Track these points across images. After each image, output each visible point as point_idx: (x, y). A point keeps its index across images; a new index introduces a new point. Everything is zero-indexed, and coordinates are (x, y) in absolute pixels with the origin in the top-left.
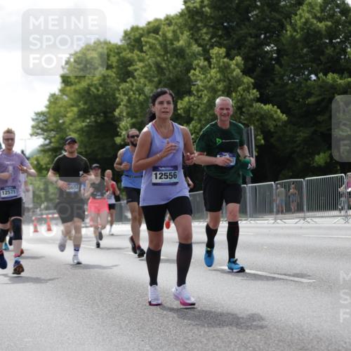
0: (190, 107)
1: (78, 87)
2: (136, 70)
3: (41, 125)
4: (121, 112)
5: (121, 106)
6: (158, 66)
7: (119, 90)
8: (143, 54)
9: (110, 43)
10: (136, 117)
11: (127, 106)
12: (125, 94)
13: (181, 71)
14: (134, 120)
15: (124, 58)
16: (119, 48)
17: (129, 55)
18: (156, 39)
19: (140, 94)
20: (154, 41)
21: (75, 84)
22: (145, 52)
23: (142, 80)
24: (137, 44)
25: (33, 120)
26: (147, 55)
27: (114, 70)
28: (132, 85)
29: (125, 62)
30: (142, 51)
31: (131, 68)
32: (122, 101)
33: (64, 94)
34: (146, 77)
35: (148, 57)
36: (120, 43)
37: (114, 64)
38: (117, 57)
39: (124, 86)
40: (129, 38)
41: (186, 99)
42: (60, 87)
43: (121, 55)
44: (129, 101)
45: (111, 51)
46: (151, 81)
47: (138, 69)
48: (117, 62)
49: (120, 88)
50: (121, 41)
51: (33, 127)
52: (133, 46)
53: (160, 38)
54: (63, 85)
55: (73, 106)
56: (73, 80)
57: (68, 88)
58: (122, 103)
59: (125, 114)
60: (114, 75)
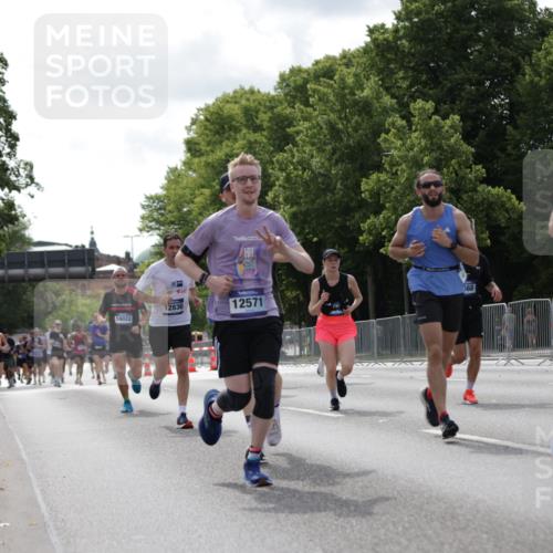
0: (380, 189)
1: (211, 158)
2: (298, 133)
3: (155, 215)
4: (276, 196)
5: (276, 188)
6: (332, 126)
7: (273, 163)
8: (309, 110)
9: (259, 92)
10: (298, 204)
11: (284, 188)
12: (282, 170)
13: (366, 135)
14: (294, 209)
15: (279, 115)
16: (272, 99)
17: (288, 111)
18: (331, 86)
19: (304, 169)
20: (326, 90)
21: (207, 153)
22: (312, 106)
23: (307, 149)
24: (299, 95)
25: (143, 207)
26: (315, 110)
27: (265, 133)
28: (293, 156)
29: (282, 121)
30: (307, 104)
31: (290, 130)
32: (278, 179)
33: (190, 169)
34: (313, 144)
35: (316, 113)
36: (273, 93)
37: (266, 124)
38: (269, 114)
39: (280, 156)
40: (288, 85)
41: (374, 176)
42: (183, 158)
43: (275, 110)
44: (288, 179)
45: (260, 103)
46: (321, 150)
47: (302, 131)
48: (269, 121)
49: (274, 159)
50: (276, 89)
51: (143, 218)
52: (294, 97)
53: (335, 86)
54: (189, 155)
55: (203, 187)
56: (203, 147)
57: (196, 160)
58: (277, 183)
59: (281, 199)
60: (264, 140)
